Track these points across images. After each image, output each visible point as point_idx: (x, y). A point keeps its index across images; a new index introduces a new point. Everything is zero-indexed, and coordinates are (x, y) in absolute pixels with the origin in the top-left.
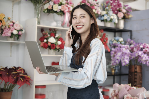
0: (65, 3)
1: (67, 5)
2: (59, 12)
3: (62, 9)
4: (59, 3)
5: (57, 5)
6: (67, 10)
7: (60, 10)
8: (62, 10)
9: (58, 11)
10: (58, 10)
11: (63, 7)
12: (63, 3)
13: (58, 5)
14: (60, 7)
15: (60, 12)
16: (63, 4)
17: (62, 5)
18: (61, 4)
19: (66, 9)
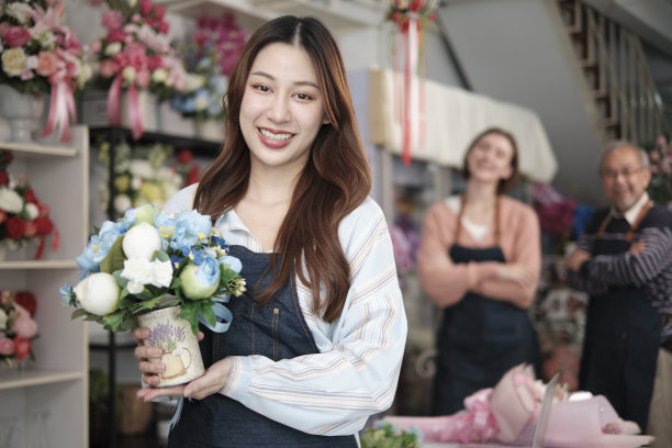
0: (52, 46)
1: (60, 51)
2: (31, 83)
3: (43, 67)
4: (29, 44)
5: (20, 51)
6: (62, 74)
7: (34, 71)
8: (45, 73)
9: (24, 77)
10: (27, 73)
11: (46, 59)
12: (45, 43)
13: (26, 52)
14: (33, 62)
15: (33, 80)
16: (46, 49)
17: (43, 54)
18: (34, 49)
19: (59, 69)
